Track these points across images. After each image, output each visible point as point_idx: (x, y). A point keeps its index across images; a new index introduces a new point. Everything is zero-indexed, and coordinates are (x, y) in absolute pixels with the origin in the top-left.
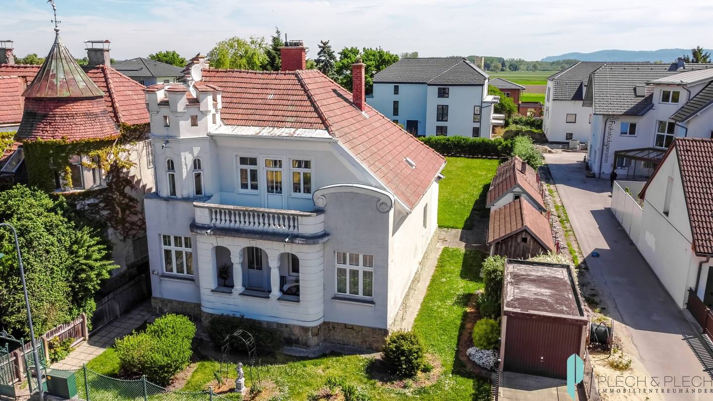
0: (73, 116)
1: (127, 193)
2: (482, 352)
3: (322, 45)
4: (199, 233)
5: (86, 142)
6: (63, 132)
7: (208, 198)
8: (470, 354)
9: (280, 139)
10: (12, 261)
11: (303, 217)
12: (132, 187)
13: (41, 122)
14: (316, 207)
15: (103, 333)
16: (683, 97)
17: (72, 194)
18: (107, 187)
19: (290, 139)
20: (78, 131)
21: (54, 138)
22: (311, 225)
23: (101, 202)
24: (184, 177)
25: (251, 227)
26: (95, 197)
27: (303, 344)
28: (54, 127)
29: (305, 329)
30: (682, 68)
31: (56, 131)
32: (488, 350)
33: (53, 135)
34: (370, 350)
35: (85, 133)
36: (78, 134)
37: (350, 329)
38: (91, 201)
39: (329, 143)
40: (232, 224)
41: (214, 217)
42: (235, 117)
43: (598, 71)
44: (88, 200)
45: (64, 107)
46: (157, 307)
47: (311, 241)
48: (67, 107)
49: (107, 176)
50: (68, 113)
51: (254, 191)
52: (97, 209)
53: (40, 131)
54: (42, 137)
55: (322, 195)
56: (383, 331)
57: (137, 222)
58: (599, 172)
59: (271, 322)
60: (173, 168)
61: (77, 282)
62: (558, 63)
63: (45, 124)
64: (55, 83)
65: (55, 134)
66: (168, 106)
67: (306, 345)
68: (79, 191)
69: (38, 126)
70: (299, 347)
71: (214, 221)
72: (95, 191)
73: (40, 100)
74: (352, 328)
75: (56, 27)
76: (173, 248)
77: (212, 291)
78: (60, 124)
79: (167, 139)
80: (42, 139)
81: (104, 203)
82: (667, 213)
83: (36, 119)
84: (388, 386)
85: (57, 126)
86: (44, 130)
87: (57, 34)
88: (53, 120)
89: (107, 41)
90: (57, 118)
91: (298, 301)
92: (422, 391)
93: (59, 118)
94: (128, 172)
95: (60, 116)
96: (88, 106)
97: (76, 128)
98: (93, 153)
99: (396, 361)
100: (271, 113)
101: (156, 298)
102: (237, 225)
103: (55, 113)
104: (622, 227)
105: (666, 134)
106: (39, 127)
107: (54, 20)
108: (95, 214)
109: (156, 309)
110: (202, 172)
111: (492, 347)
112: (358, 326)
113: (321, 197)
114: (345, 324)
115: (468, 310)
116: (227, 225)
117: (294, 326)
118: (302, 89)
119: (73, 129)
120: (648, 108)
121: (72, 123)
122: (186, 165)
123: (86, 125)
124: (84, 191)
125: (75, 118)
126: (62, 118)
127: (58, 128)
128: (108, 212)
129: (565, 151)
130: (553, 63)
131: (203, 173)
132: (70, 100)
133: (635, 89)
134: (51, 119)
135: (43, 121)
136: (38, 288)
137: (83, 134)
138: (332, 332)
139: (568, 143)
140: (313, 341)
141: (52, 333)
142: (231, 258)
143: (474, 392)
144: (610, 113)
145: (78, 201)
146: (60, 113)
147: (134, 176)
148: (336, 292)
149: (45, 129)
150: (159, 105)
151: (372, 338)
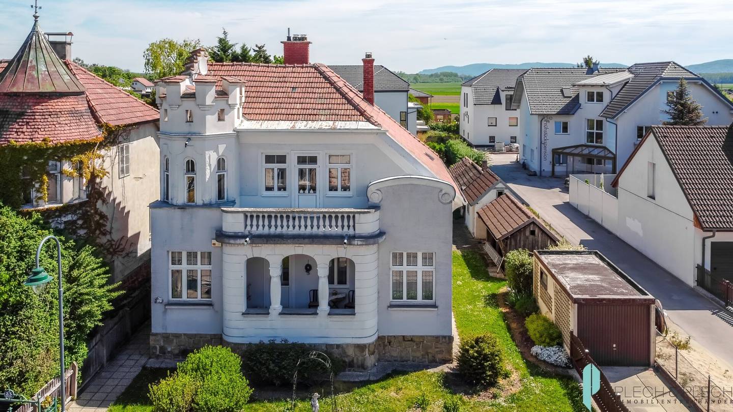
0: (57, 115)
1: (98, 209)
2: (547, 350)
3: (257, 49)
4: (232, 244)
5: (71, 145)
6: (44, 133)
7: (233, 203)
8: (536, 353)
9: (321, 132)
10: (8, 294)
11: (361, 214)
12: (104, 201)
13: (15, 122)
14: (369, 203)
15: (92, 388)
16: (607, 98)
17: (47, 209)
18: (87, 199)
19: (333, 132)
20: (62, 132)
21: (32, 141)
22: (368, 223)
23: (78, 219)
24: (207, 180)
25: (296, 231)
26: (74, 213)
27: (359, 367)
28: (33, 127)
29: (361, 348)
30: (597, 72)
31: (36, 132)
32: (552, 346)
33: (32, 137)
34: (434, 363)
35: (71, 135)
36: (62, 135)
37: (409, 341)
38: (69, 218)
39: (377, 133)
40: (273, 230)
41: (249, 222)
42: (257, 111)
43: (526, 74)
44: (65, 217)
45: (47, 104)
46: (158, 346)
47: (371, 241)
48: (50, 104)
49: (88, 187)
50: (51, 110)
51: (282, 193)
52: (74, 228)
53: (13, 133)
54: (16, 140)
55: (378, 190)
56: (447, 339)
57: (105, 244)
58: (539, 170)
59: (319, 344)
60: (193, 170)
61: (74, 319)
62: (436, 75)
63: (20, 124)
64: (36, 75)
65: (34, 136)
66: (194, 99)
67: (363, 367)
68: (56, 205)
69: (10, 127)
70: (354, 370)
71: (249, 228)
72: (74, 205)
73: (14, 96)
74: (412, 340)
75: (36, 13)
76: (184, 267)
77: (243, 314)
78: (41, 124)
79: (190, 137)
80: (16, 142)
81: (82, 219)
82: (653, 197)
83: (7, 118)
84: (476, 398)
85: (36, 127)
86: (19, 132)
87: (36, 21)
88: (32, 119)
89: (70, 34)
90: (36, 117)
91: (354, 314)
92: (513, 398)
93: (40, 117)
94: (101, 183)
95: (41, 114)
96: (73, 103)
97: (59, 128)
98: (76, 158)
99: (480, 369)
100: (298, 106)
101: (156, 335)
102: (279, 230)
103: (35, 111)
104: (591, 218)
105: (595, 131)
106: (13, 128)
107: (34, 5)
108: (71, 234)
109: (155, 348)
110: (225, 173)
111: (555, 343)
112: (417, 336)
113: (376, 191)
114: (404, 336)
115: (504, 310)
116: (266, 231)
117: (348, 345)
118: (326, 81)
119: (56, 129)
120: (576, 108)
121: (55, 123)
122: (210, 165)
123: (71, 125)
124: (62, 205)
125: (59, 116)
126: (43, 117)
127: (38, 128)
128: (85, 231)
129: (493, 153)
130: (432, 75)
131: (227, 174)
132: (54, 95)
133: (562, 91)
134: (29, 117)
135: (18, 121)
136: (35, 330)
137: (68, 135)
138: (388, 348)
139: (493, 146)
140: (370, 360)
141: (43, 393)
142: (269, 270)
143: (565, 391)
144: (545, 113)
145: (53, 218)
146: (41, 111)
147: (105, 188)
148: (391, 299)
149: (21, 130)
150: (181, 97)
151: (435, 348)
